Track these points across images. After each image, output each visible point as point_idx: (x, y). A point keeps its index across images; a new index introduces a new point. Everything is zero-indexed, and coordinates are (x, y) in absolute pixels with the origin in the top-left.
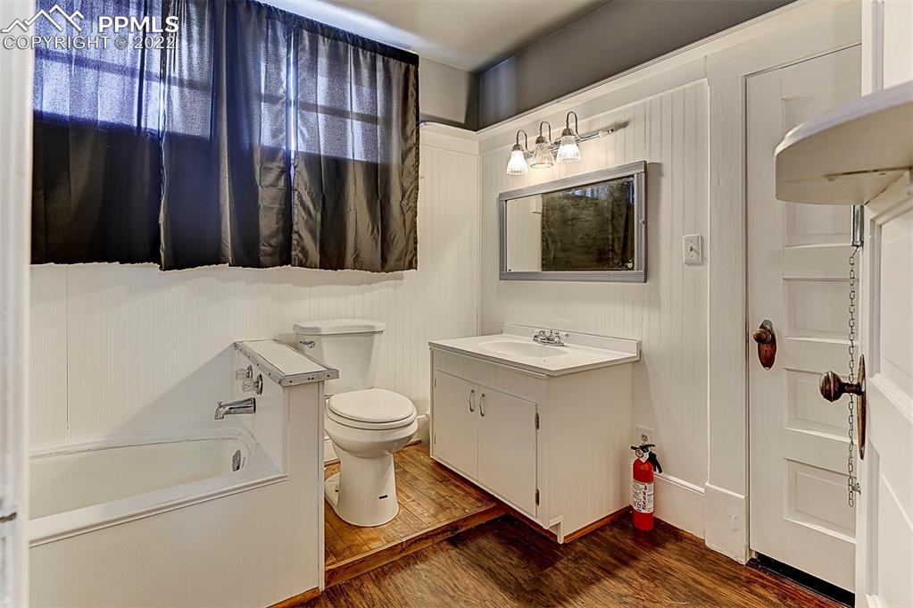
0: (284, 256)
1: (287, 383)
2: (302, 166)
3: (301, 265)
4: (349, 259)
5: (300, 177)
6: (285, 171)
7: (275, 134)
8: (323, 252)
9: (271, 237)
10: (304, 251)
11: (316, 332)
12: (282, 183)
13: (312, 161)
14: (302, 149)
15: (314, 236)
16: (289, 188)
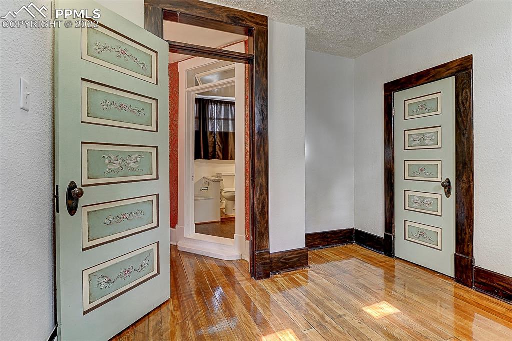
0: (213, 157)
1: (214, 181)
2: (218, 135)
3: (218, 159)
4: (229, 158)
5: (217, 138)
6: (214, 137)
7: (212, 129)
8: (223, 156)
9: (211, 152)
10: (218, 155)
11: (221, 174)
12: (213, 140)
13: (220, 133)
14: (218, 130)
15: (221, 152)
16: (215, 141)
